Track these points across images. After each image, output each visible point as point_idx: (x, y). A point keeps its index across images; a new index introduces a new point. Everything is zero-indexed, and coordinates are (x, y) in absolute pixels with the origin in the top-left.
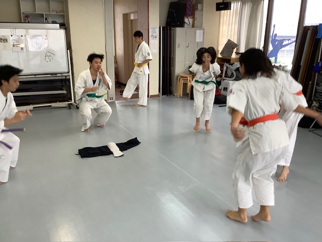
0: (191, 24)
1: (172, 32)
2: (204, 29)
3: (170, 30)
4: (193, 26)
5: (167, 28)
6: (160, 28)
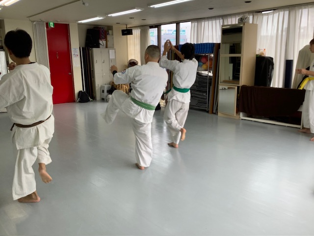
0: (105, 45)
2: (115, 49)
3: (88, 50)
4: (107, 47)
5: (85, 48)
6: (80, 48)
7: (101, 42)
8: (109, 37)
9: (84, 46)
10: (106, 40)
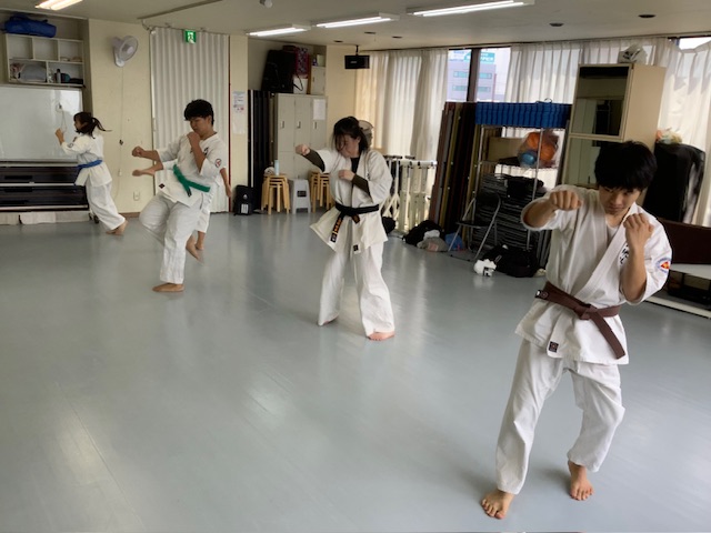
0: (305, 89)
1: (271, 100)
2: (327, 98)
3: (267, 96)
4: (308, 93)
5: (261, 92)
6: (249, 92)
7: (296, 81)
8: (315, 71)
9: (258, 88)
10: (309, 78)
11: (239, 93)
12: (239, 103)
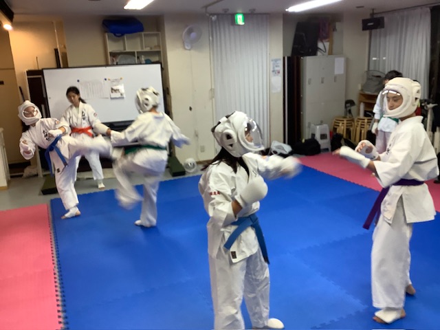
0: (328, 51)
1: (301, 63)
3: (298, 60)
5: (293, 57)
6: (284, 58)
7: (320, 45)
8: (336, 36)
9: (289, 55)
10: (331, 41)
11: (276, 60)
12: (276, 69)
